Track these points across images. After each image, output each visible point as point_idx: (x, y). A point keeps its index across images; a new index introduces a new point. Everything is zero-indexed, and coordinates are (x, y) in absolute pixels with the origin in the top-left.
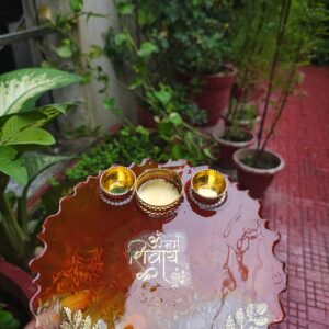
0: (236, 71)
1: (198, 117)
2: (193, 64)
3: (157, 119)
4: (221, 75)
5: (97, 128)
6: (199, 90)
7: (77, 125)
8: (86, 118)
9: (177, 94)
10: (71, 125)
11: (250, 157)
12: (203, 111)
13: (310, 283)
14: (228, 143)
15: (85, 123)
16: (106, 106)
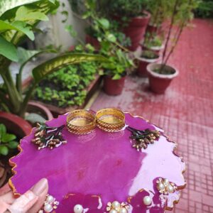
0: (149, 15)
1: (125, 42)
2: (123, 7)
3: (100, 39)
4: (140, 17)
5: (60, 46)
6: (127, 25)
7: (47, 44)
8: (53, 39)
9: (112, 26)
10: (43, 44)
11: (157, 68)
12: (129, 39)
13: (191, 142)
14: (144, 60)
15: (52, 43)
16: (67, 30)
